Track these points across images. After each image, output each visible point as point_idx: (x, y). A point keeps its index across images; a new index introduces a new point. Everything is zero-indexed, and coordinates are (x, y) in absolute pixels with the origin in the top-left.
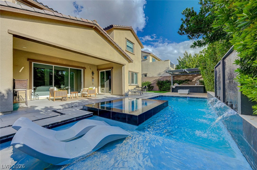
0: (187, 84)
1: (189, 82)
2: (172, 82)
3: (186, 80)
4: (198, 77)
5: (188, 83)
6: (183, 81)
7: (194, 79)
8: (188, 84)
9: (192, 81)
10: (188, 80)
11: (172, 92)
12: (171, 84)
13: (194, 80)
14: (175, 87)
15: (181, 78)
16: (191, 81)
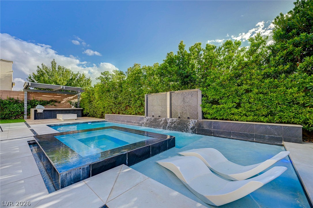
0: (53, 106)
1: (57, 104)
2: (26, 102)
3: (52, 101)
4: (69, 98)
5: (55, 105)
6: (48, 103)
7: (64, 100)
8: (55, 107)
9: (61, 103)
10: (56, 102)
11: (35, 119)
12: (23, 106)
13: (63, 102)
14: (43, 110)
15: (44, 97)
16: (59, 102)
